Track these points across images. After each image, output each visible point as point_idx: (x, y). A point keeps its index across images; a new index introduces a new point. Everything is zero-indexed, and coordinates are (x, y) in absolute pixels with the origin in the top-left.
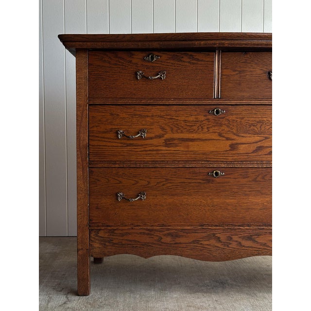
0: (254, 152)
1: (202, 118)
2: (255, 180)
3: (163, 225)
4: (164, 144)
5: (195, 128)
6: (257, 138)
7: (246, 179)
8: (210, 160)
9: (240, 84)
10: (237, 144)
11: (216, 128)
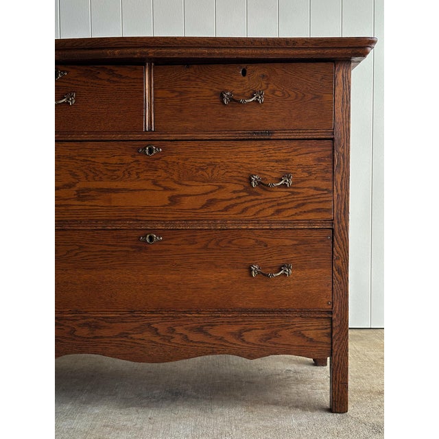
0: (203, 207)
1: (128, 159)
2: (205, 247)
3: (77, 312)
4: (76, 196)
5: (119, 173)
6: (208, 188)
7: (193, 246)
8: (141, 218)
9: (181, 111)
10: (179, 196)
11: (149, 173)
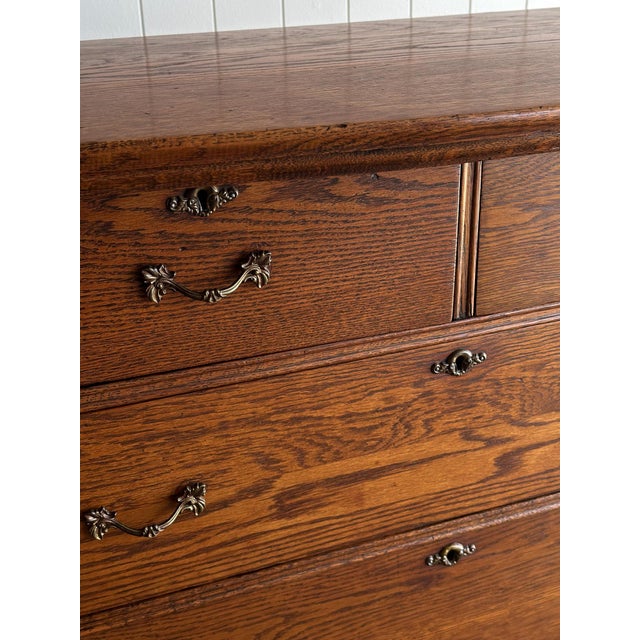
4: (274, 510)
5: (382, 432)
8: (432, 519)
10: (520, 451)
11: (455, 416)
